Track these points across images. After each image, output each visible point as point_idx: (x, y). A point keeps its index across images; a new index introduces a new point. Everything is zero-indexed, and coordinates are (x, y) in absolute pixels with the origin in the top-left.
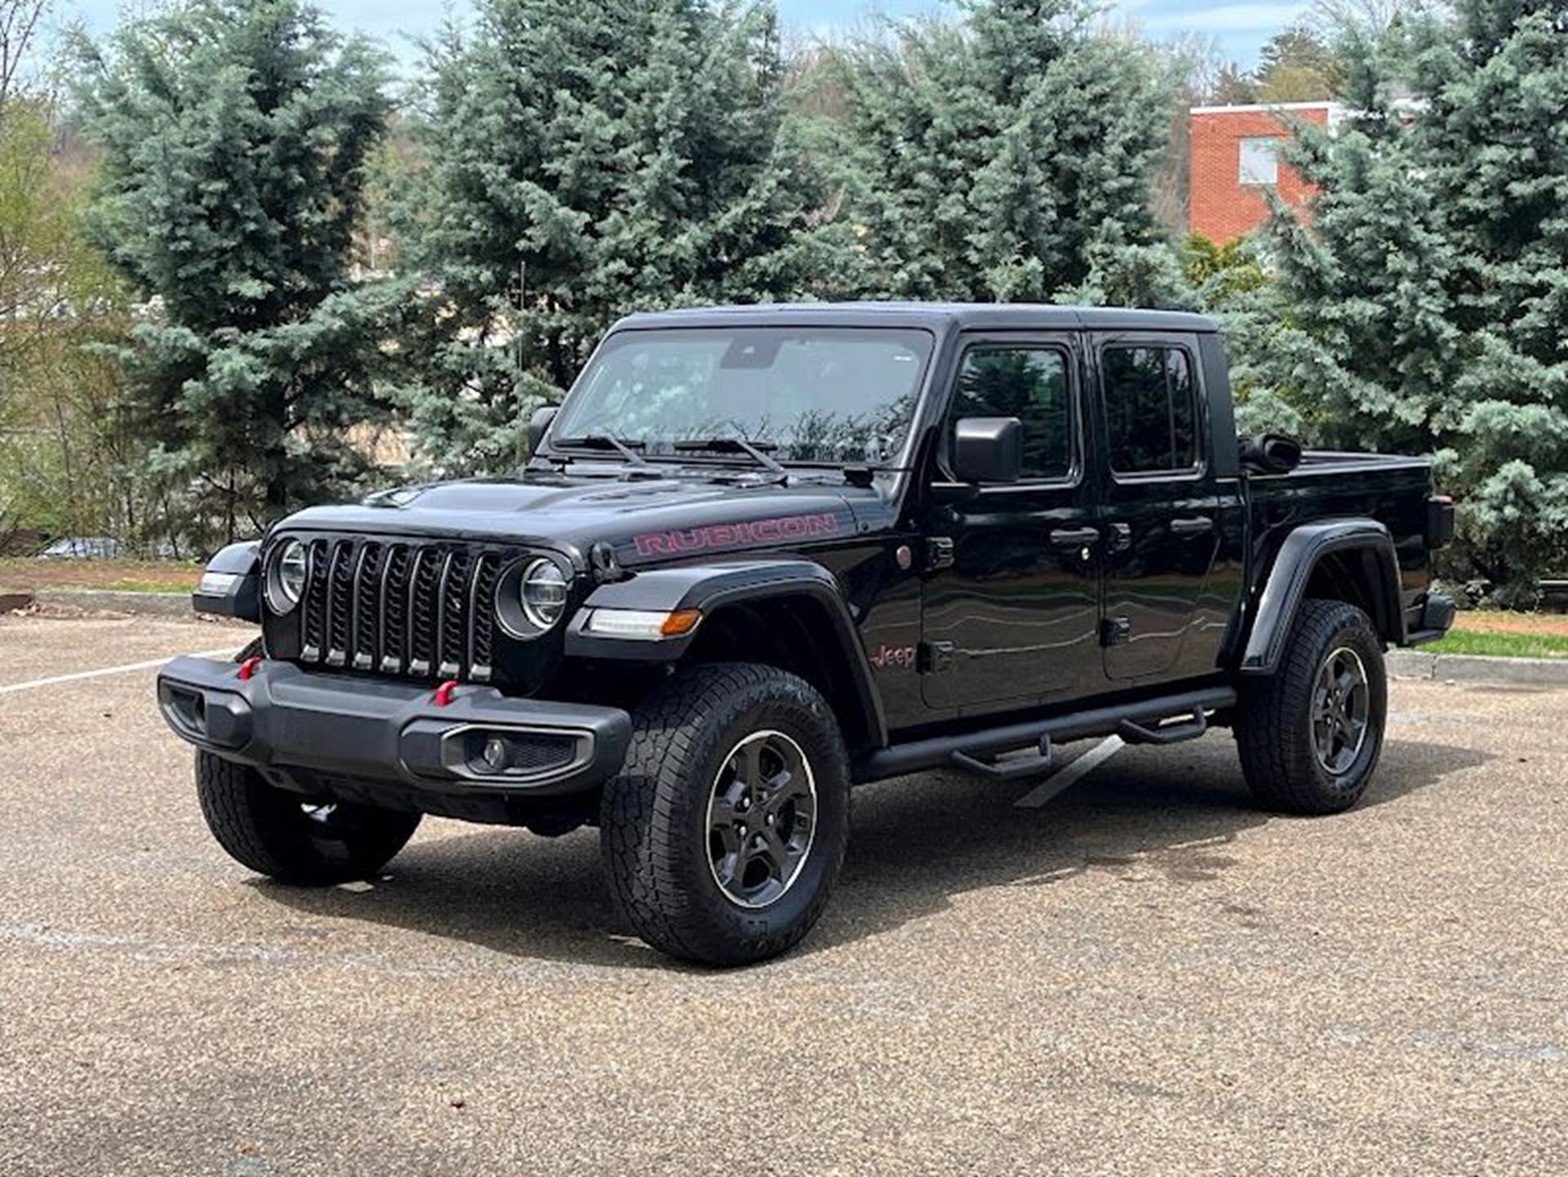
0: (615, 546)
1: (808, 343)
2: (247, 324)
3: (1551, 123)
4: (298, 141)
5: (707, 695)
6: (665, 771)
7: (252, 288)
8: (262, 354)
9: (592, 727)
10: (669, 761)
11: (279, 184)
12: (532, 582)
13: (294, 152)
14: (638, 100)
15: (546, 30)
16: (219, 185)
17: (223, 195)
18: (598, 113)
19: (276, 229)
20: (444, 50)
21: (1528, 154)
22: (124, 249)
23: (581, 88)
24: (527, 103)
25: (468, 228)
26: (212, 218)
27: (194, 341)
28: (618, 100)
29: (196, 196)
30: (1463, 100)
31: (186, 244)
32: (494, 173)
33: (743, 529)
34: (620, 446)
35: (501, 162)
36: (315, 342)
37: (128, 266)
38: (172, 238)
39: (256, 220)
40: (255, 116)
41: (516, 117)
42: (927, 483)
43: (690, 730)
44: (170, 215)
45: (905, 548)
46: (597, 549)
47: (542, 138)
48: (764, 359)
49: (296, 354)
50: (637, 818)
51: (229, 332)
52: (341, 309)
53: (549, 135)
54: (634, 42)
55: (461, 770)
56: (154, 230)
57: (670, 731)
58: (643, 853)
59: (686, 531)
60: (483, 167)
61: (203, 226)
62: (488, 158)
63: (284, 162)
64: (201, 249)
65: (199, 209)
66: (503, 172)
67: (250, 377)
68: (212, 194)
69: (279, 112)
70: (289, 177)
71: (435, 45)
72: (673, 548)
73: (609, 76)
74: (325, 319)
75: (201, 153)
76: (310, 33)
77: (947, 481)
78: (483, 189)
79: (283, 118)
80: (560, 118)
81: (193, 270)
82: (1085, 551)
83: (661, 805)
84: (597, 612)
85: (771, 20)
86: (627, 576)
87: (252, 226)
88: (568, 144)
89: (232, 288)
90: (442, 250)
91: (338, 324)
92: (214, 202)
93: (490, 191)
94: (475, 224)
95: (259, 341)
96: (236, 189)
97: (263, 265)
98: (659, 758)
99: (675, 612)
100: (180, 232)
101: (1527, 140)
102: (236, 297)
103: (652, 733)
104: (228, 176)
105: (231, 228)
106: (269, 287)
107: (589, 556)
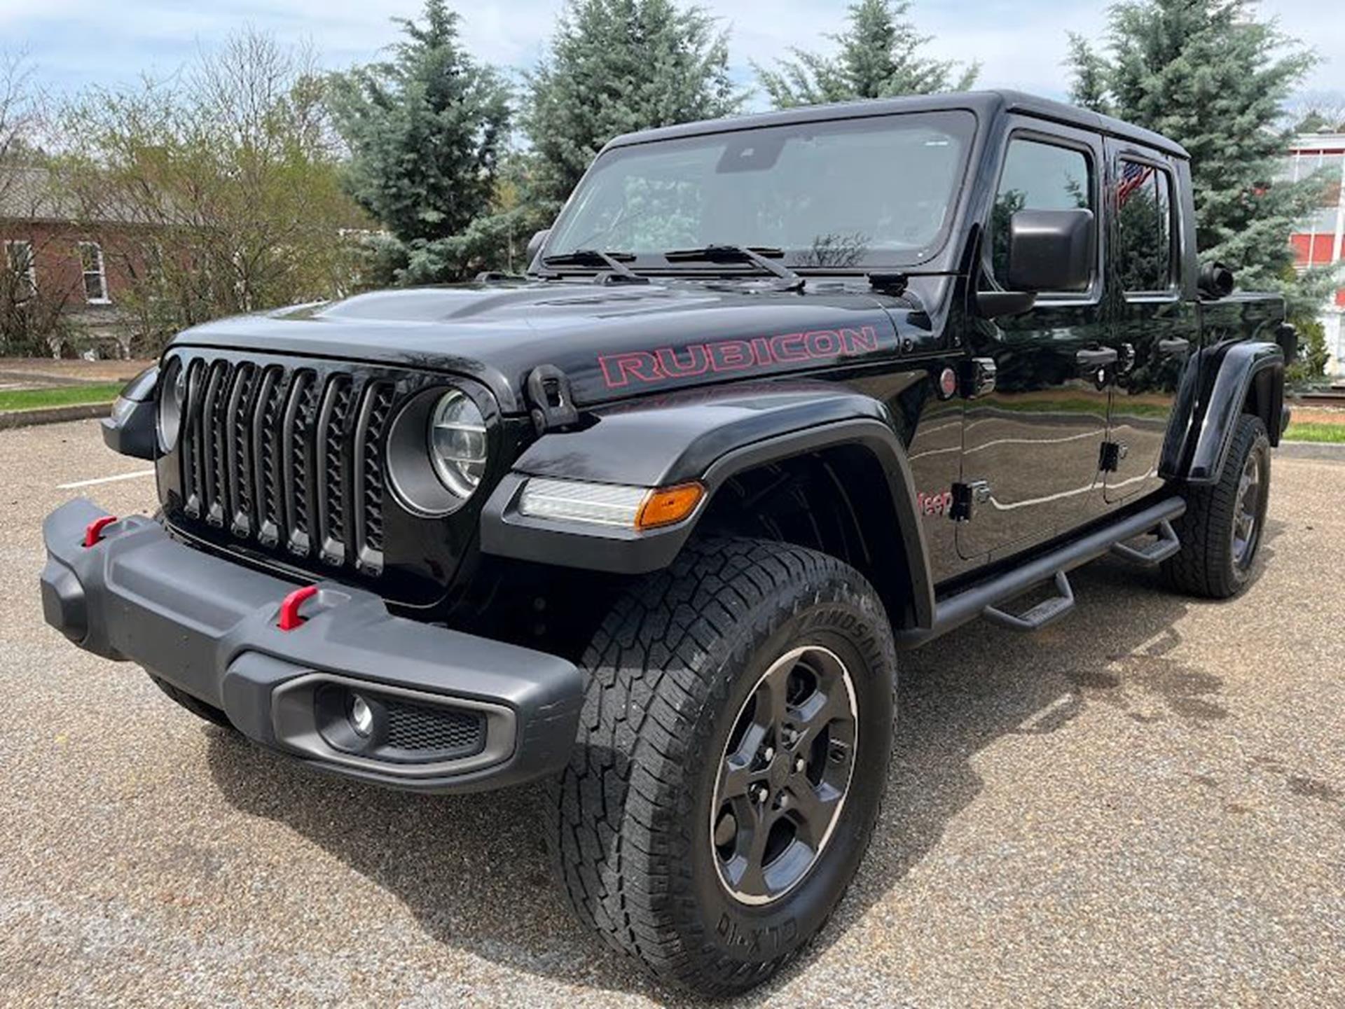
0: (567, 372)
1: (815, 138)
2: (431, 238)
3: (1210, 101)
4: (456, 131)
5: (712, 612)
6: (644, 748)
7: (432, 216)
8: (439, 253)
9: (512, 697)
10: (650, 731)
11: (449, 156)
12: (444, 425)
13: (455, 138)
14: (648, 101)
15: (593, 59)
16: (412, 156)
17: (415, 162)
18: (624, 109)
19: (447, 182)
20: (538, 78)
21: (1194, 120)
22: (362, 193)
23: (615, 94)
24: (583, 103)
25: (552, 178)
26: (409, 174)
27: (399, 245)
28: (637, 103)
29: (400, 162)
30: (1154, 87)
31: (394, 190)
32: (567, 145)
33: (760, 345)
34: (609, 259)
35: (571, 138)
36: (468, 248)
37: (366, 204)
38: (386, 187)
39: (434, 176)
40: (430, 116)
41: (577, 111)
42: (972, 291)
43: (687, 678)
44: (386, 173)
45: (949, 370)
46: (537, 376)
47: (592, 126)
48: (765, 160)
49: (458, 254)
50: (598, 820)
51: (421, 241)
52: (481, 227)
53: (597, 124)
54: (644, 68)
55: (311, 743)
56: (375, 182)
57: (653, 675)
58: (610, 876)
59: (681, 349)
60: (561, 140)
61: (406, 181)
62: (563, 135)
63: (450, 143)
64: (404, 193)
65: (401, 170)
66: (572, 143)
67: (432, 267)
68: (408, 161)
69: (444, 113)
70: (452, 152)
71: (532, 73)
72: (658, 376)
73: (631, 87)
74: (472, 233)
75: (400, 136)
76: (466, 70)
77: (992, 289)
78: (560, 155)
79: (447, 117)
80: (603, 111)
81: (399, 205)
82: (1101, 373)
83: (639, 807)
84: (533, 482)
85: (725, 56)
86: (584, 421)
87: (432, 180)
88: (608, 127)
89: (421, 216)
90: (538, 193)
91: (478, 235)
92: (410, 166)
93: (564, 156)
94: (556, 176)
95: (437, 246)
96: (423, 158)
97: (439, 203)
98: (635, 721)
99: (661, 489)
100: (391, 183)
101: (1193, 112)
102: (423, 221)
103: (626, 673)
104: (418, 151)
105: (422, 181)
106: (443, 216)
107: (525, 388)
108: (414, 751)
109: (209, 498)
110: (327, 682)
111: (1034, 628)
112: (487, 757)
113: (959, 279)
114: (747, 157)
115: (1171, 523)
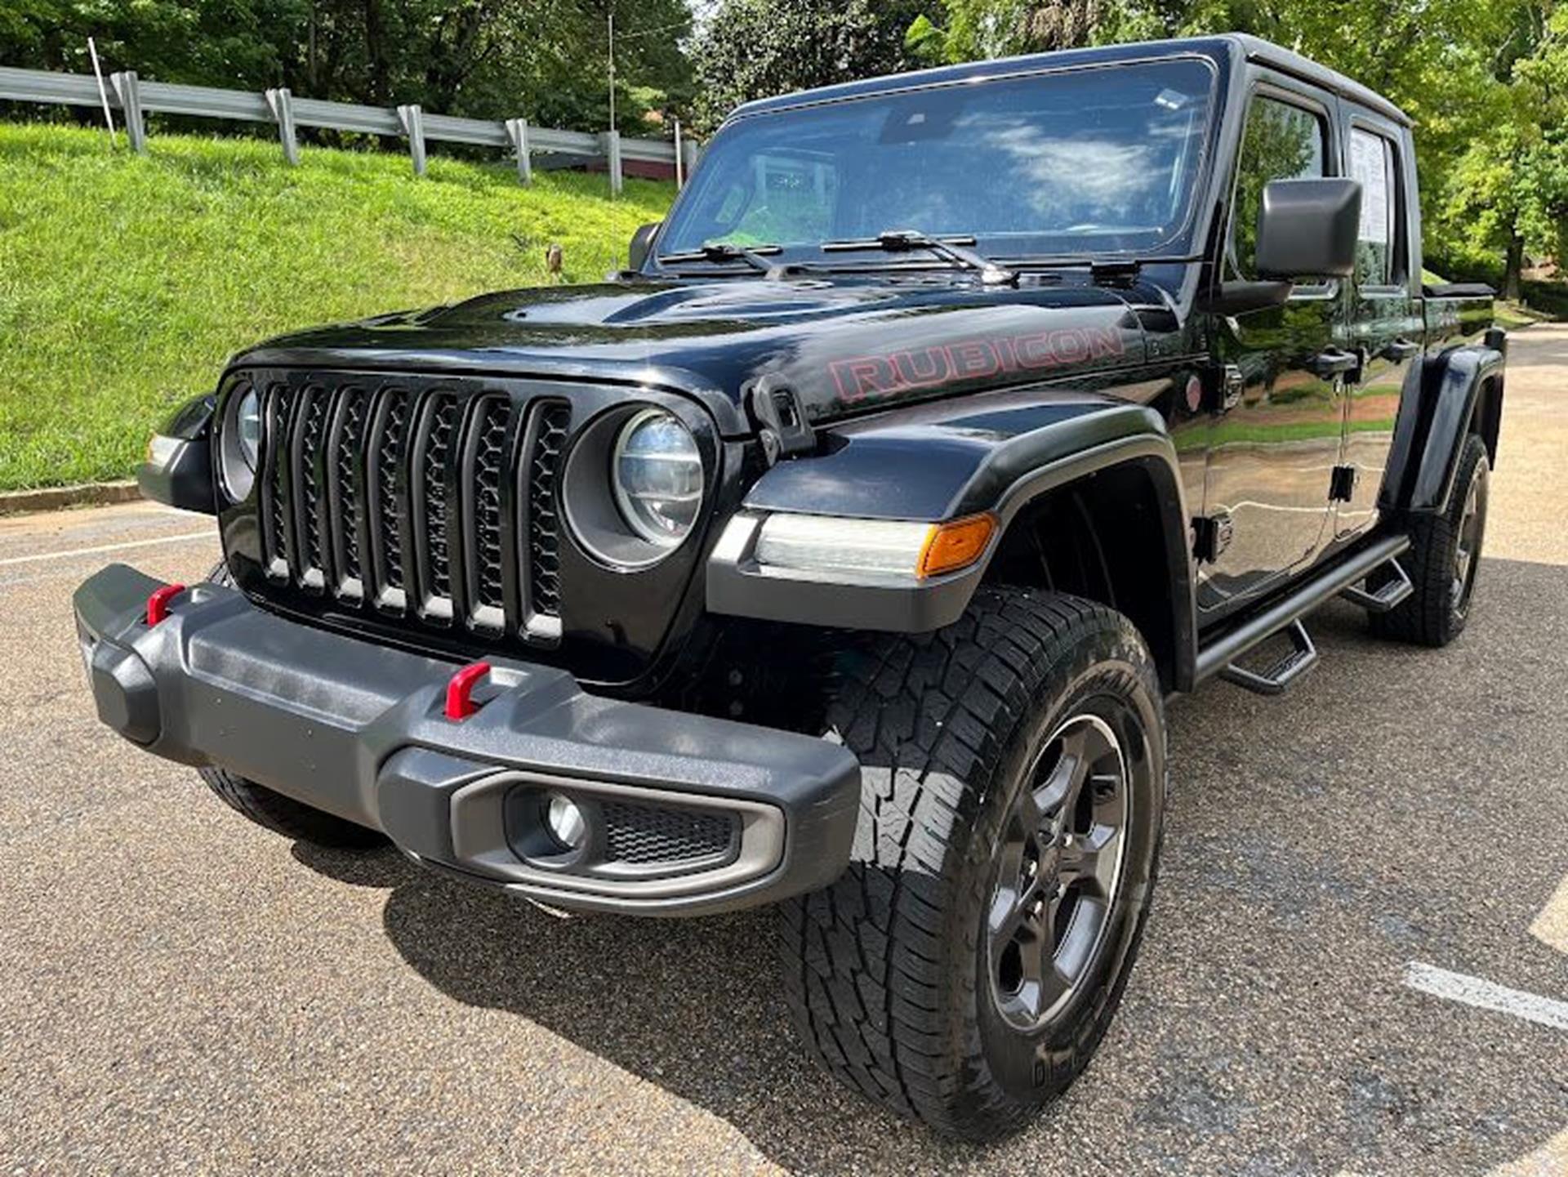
108: (640, 865)
109: (302, 559)
110: (524, 782)
111: (1281, 686)
112: (744, 867)
113: (1204, 267)
114: (915, 125)
115: (1398, 558)
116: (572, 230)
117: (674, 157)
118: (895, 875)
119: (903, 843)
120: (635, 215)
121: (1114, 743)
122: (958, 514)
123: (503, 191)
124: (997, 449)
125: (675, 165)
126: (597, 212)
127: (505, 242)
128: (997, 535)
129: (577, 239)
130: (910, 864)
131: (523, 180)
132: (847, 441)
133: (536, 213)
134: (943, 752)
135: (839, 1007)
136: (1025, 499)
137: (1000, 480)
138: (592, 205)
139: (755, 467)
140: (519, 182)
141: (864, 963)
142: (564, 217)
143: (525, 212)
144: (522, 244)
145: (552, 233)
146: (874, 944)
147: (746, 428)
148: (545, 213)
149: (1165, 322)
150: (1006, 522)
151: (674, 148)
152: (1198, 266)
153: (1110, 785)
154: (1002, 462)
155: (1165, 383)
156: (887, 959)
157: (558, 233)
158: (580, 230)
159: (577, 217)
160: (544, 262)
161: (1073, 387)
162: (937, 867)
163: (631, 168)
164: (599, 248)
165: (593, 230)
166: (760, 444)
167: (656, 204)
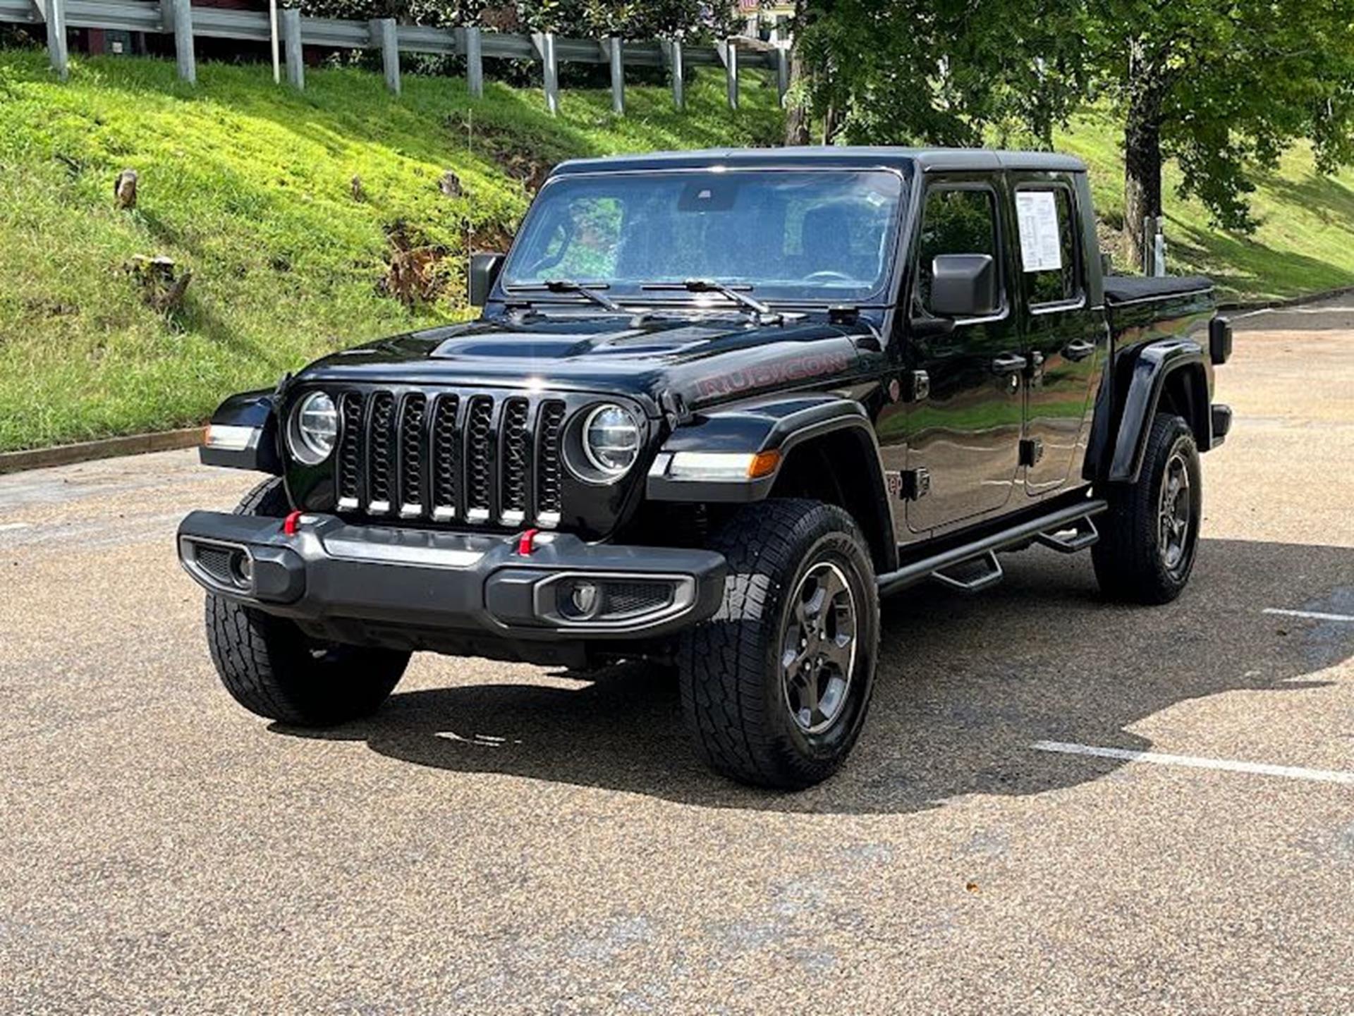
116: (140, 145)
117: (268, 31)
118: (739, 623)
119: (742, 607)
120: (222, 122)
121: (846, 585)
122: (765, 449)
123: (34, 88)
124: (780, 422)
125: (269, 44)
126: (170, 118)
127: (54, 165)
128: (781, 460)
129: (149, 159)
130: (746, 616)
131: (57, 71)
132: (708, 419)
133: (87, 123)
134: (759, 566)
135: (711, 693)
136: (792, 445)
137: (781, 435)
138: (160, 106)
139: (665, 433)
140: (55, 76)
141: (725, 668)
142: (127, 127)
143: (71, 120)
144: (76, 168)
145: (114, 151)
146: (730, 654)
147: (660, 413)
148: (98, 123)
149: (874, 345)
150: (786, 453)
151: (268, 18)
152: (893, 311)
153: (845, 611)
154: (783, 428)
155: (875, 384)
156: (737, 663)
157: (121, 151)
158: (152, 146)
159: (144, 126)
160: (111, 193)
161: (815, 390)
162: (759, 616)
163: (207, 48)
164: (181, 172)
165: (168, 145)
166: (666, 419)
167: (247, 104)
